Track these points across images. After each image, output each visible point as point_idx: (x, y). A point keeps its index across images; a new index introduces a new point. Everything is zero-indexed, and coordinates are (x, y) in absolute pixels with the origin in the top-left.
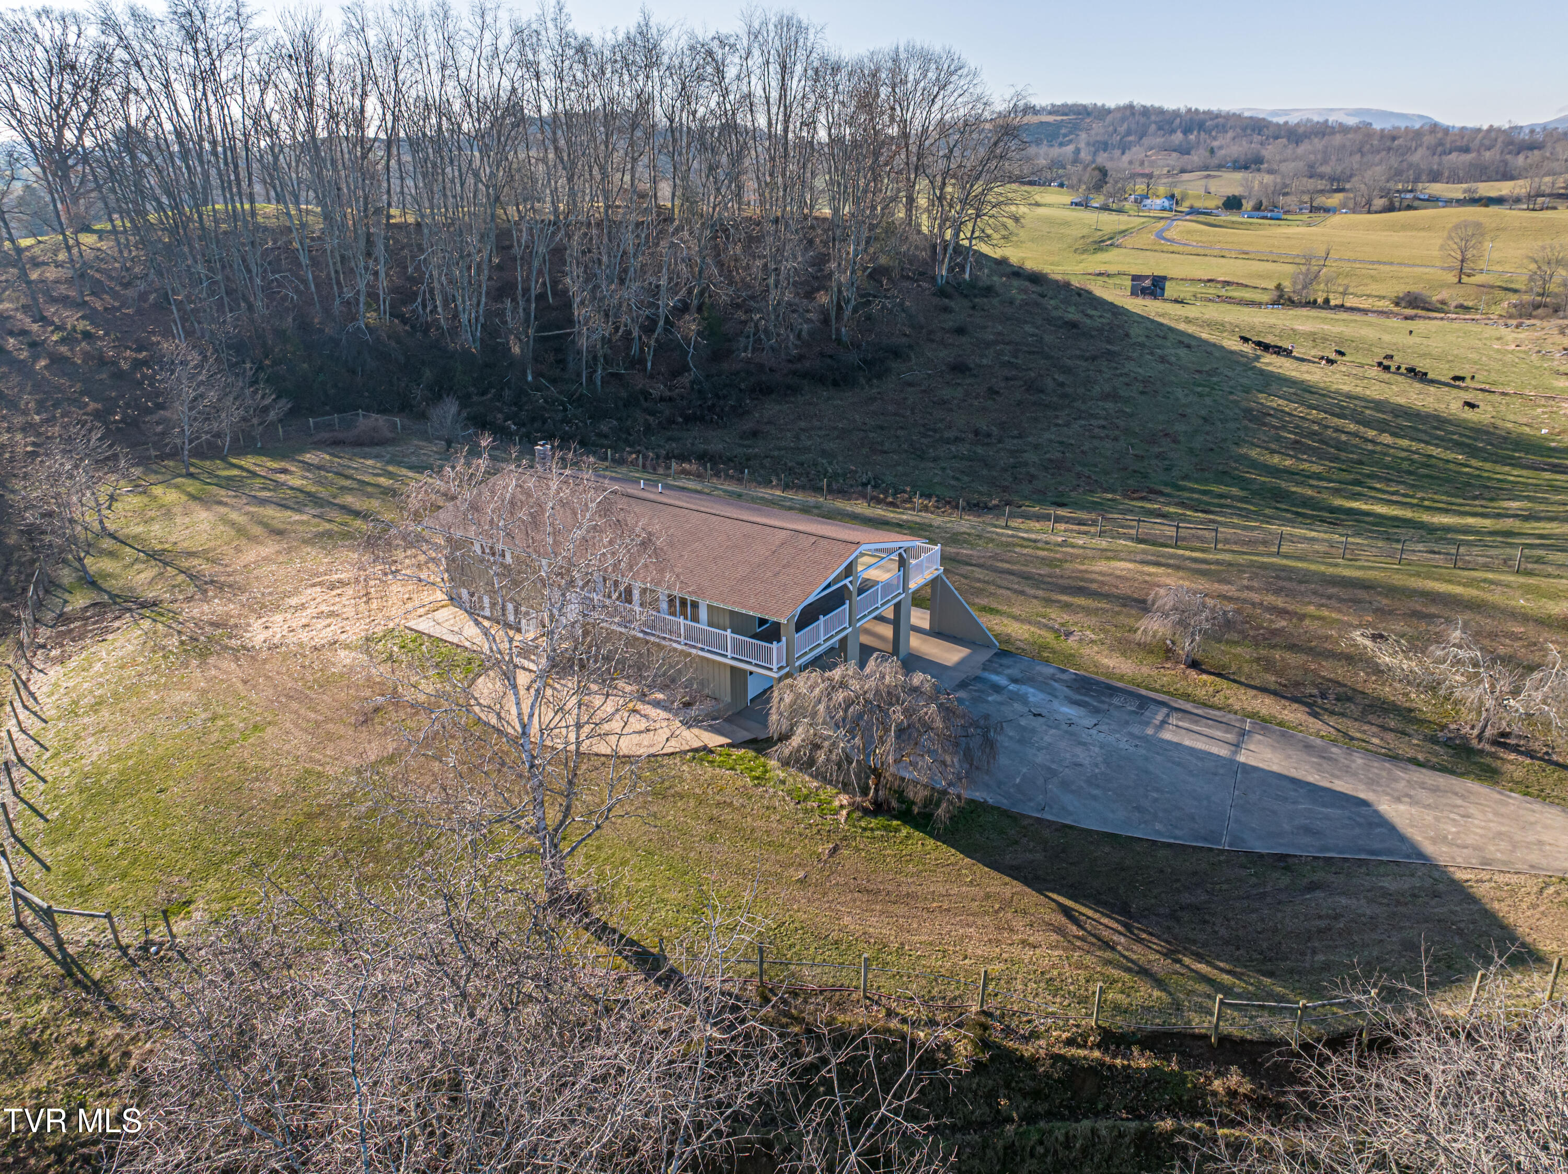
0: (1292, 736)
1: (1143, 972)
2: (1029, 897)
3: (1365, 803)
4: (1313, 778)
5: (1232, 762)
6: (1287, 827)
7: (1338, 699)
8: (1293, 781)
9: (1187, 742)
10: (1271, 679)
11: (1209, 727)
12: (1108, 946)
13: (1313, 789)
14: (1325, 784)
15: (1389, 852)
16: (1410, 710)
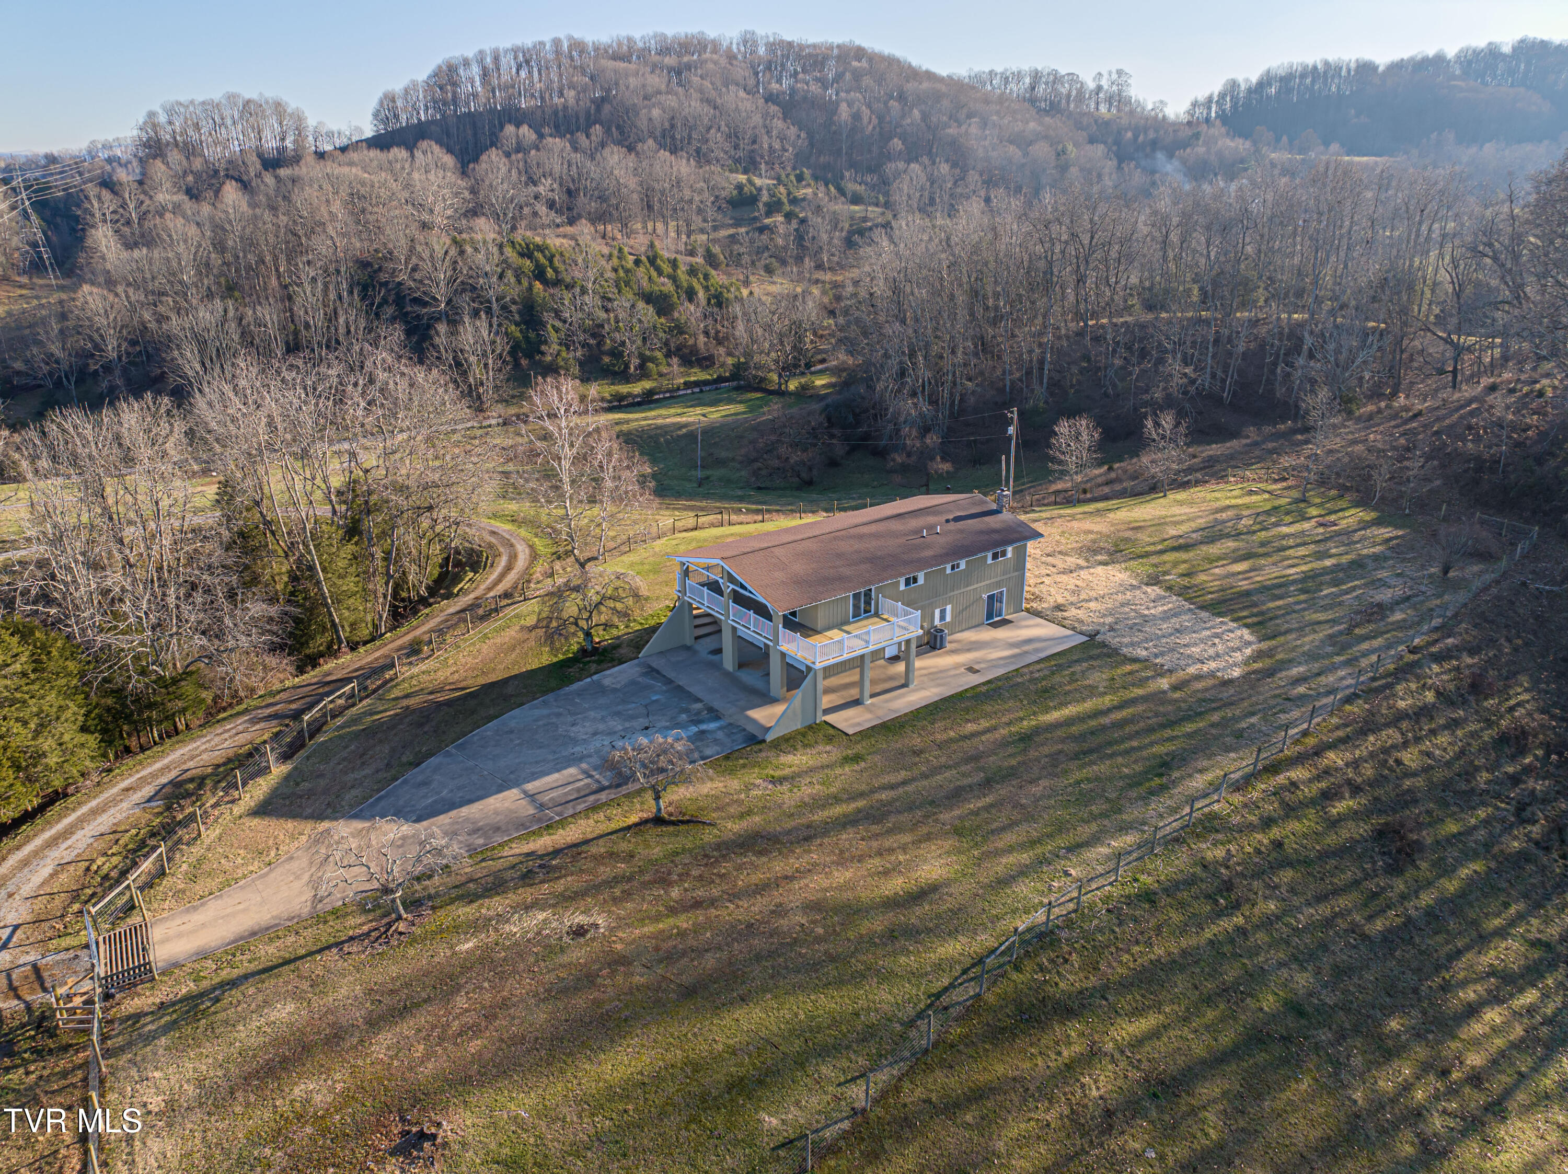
0: (517, 829)
1: (407, 696)
2: (482, 681)
3: (418, 820)
4: (465, 811)
5: (516, 784)
6: (437, 777)
7: (530, 871)
8: (470, 802)
9: (556, 776)
10: (594, 849)
11: (566, 794)
12: (431, 693)
13: (452, 805)
14: (453, 813)
15: (372, 805)
16: (471, 902)
